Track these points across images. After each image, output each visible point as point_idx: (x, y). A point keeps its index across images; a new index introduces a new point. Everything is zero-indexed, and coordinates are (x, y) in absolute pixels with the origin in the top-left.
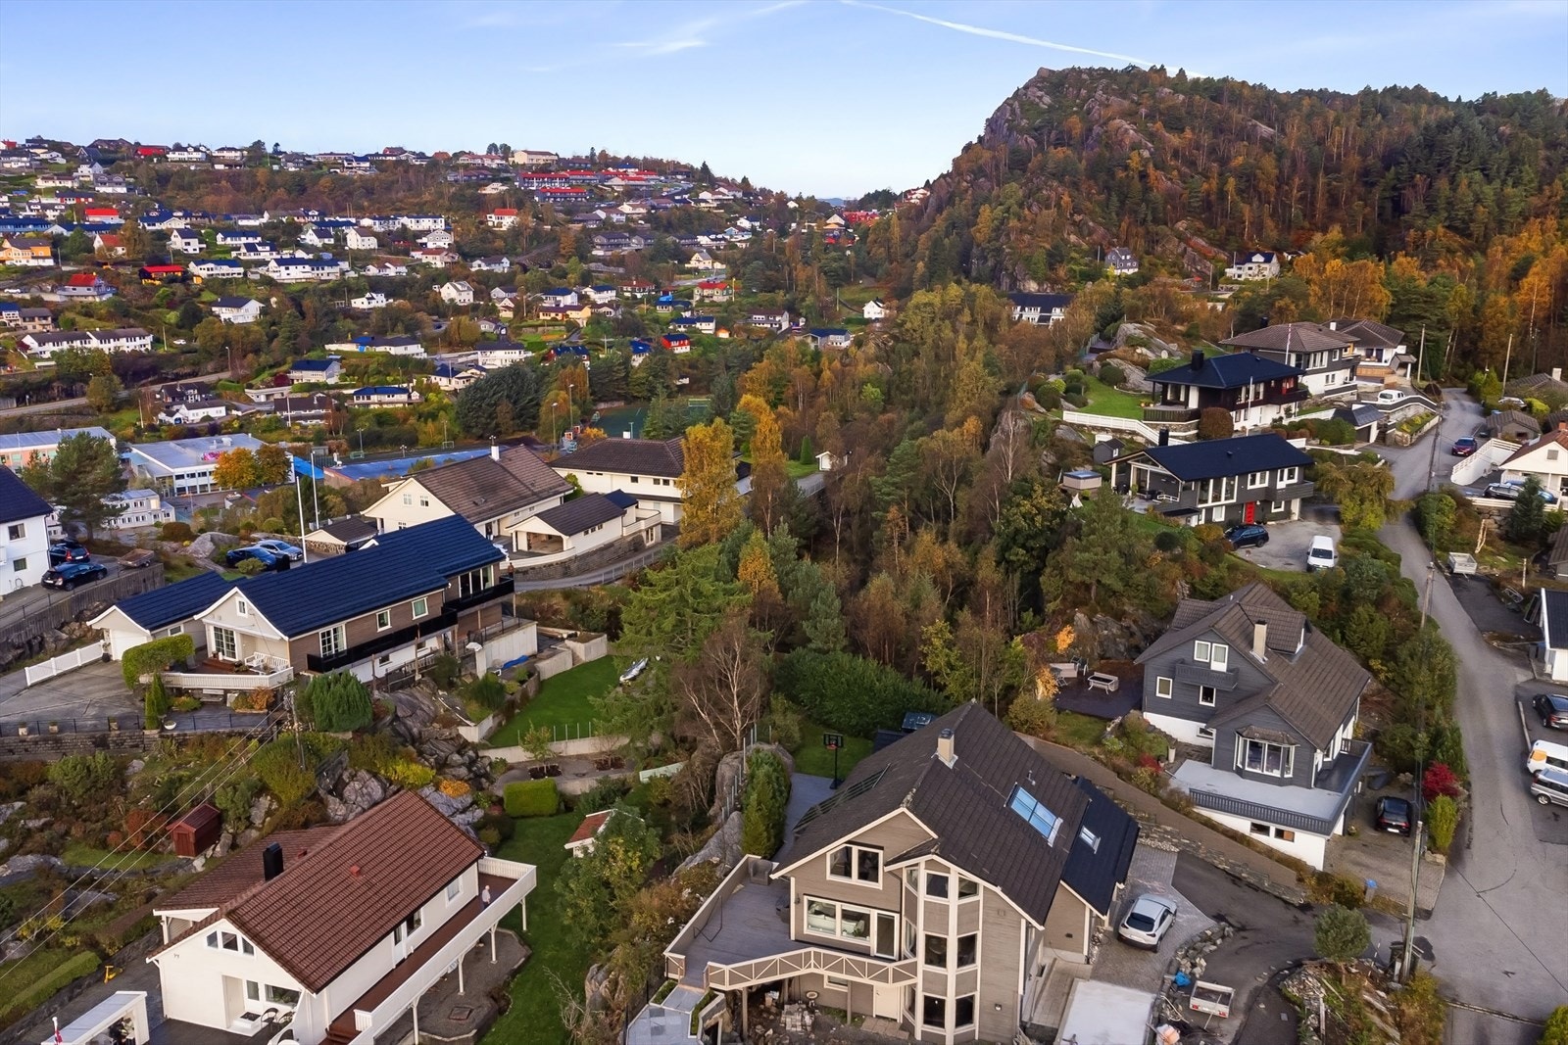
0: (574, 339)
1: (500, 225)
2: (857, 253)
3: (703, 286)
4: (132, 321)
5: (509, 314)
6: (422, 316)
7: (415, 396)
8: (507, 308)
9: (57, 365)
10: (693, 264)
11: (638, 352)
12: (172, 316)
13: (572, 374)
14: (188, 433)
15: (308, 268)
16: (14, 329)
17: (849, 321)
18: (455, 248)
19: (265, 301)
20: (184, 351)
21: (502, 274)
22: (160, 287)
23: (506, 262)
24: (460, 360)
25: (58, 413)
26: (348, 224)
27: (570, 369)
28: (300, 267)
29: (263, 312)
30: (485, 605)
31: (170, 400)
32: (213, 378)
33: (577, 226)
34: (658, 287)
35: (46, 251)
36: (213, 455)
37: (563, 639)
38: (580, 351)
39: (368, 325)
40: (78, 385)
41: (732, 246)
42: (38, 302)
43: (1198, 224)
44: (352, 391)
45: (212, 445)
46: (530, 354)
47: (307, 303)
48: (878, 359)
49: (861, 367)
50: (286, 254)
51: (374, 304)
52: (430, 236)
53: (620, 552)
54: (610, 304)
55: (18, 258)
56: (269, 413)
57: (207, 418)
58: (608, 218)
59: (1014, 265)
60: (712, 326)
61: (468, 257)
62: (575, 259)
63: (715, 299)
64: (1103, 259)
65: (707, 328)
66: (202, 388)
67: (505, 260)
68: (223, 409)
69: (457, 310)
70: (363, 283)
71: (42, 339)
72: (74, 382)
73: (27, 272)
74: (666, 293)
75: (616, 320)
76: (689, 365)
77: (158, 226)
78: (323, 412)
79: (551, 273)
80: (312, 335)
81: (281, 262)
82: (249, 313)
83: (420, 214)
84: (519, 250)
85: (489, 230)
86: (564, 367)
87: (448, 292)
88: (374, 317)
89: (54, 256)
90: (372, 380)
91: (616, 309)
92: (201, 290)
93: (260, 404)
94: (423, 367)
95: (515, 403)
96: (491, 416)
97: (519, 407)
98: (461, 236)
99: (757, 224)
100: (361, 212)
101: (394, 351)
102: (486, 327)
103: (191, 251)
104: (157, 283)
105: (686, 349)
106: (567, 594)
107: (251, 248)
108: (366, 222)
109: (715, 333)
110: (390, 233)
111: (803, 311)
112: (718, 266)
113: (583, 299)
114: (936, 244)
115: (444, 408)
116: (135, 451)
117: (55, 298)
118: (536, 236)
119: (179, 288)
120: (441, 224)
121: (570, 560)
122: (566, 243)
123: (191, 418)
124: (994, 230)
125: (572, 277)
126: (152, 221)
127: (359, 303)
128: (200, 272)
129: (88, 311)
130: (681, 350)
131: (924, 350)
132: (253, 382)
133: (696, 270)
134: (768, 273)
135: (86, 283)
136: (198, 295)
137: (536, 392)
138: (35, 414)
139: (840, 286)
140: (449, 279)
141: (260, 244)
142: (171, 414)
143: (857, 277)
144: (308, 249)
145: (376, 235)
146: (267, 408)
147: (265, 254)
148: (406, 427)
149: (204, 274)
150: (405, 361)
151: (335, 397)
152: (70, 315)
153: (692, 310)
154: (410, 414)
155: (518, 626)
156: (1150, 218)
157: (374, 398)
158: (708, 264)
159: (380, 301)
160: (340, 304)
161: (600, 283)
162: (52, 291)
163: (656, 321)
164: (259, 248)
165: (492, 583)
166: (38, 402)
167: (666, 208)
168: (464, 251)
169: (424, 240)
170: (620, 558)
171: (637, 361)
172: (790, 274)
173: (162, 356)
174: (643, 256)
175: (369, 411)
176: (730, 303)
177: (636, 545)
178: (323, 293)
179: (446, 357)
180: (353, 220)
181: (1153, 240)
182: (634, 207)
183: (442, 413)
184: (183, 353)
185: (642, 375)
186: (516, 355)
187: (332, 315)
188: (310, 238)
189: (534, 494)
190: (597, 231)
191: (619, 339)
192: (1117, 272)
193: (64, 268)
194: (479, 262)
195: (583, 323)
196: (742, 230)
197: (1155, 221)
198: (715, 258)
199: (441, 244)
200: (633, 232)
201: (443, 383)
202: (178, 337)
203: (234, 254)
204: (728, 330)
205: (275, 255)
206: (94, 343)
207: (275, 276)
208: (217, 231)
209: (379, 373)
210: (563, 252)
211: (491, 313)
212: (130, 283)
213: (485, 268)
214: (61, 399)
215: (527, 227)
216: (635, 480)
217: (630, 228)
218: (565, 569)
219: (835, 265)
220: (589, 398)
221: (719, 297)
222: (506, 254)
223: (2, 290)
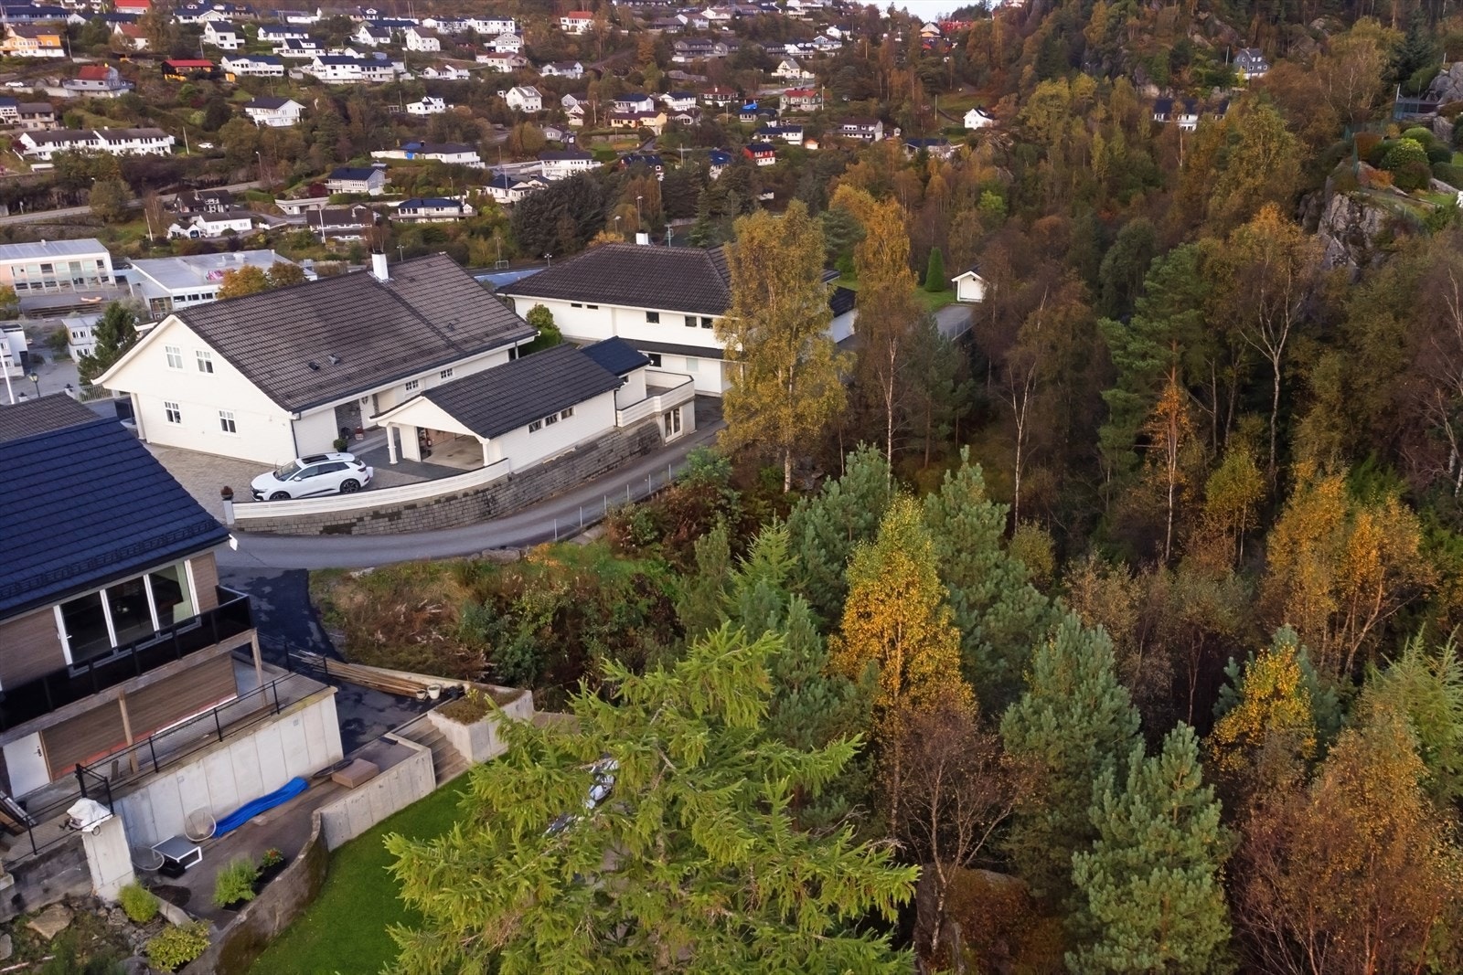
0: (648, 148)
1: (574, 29)
2: (956, 57)
3: (790, 94)
4: (151, 121)
5: (578, 122)
6: (484, 123)
7: (468, 209)
8: (577, 115)
9: (55, 168)
10: (780, 72)
11: (717, 164)
12: (198, 116)
13: (642, 185)
14: (203, 247)
15: (357, 68)
16: (12, 127)
17: (948, 131)
18: (526, 51)
19: (306, 102)
20: (209, 155)
21: (575, 80)
22: (184, 82)
23: (579, 68)
24: (522, 171)
25: (55, 222)
26: (410, 24)
27: (640, 179)
28: (349, 67)
29: (303, 114)
30: (144, 680)
31: (187, 210)
32: (242, 188)
33: (656, 32)
34: (742, 96)
35: (54, 40)
36: (220, 273)
37: (428, 704)
38: (652, 160)
39: (425, 133)
40: (82, 191)
41: (822, 55)
42: (41, 96)
43: (1337, 22)
44: (396, 204)
45: (221, 261)
46: (598, 164)
47: (353, 105)
48: (995, 162)
49: (977, 171)
50: (335, 52)
51: (431, 109)
52: (499, 40)
53: (611, 459)
54: (688, 112)
55: (23, 47)
56: (300, 226)
57: (229, 232)
58: (690, 23)
59: (1133, 68)
60: (799, 136)
61: (538, 62)
62: (653, 65)
63: (803, 107)
64: (1231, 60)
65: (794, 138)
66: (225, 198)
67: (578, 65)
68: (248, 221)
69: (521, 116)
70: (420, 85)
71: (40, 139)
72: (76, 187)
73: (33, 63)
74: (750, 102)
75: (694, 127)
76: (772, 179)
77: (194, 19)
78: (360, 226)
79: (628, 80)
80: (355, 141)
81: (325, 60)
82: (288, 114)
83: (488, 15)
84: (594, 56)
85: (562, 34)
86: (633, 178)
87: (514, 98)
88: (431, 124)
89: (64, 46)
90: (420, 191)
91: (694, 117)
92: (235, 89)
93: (293, 217)
94: (478, 178)
95: (578, 218)
96: (550, 233)
97: (582, 221)
98: (532, 40)
99: (848, 33)
100: (425, 12)
101: (446, 158)
102: (551, 134)
103: (227, 46)
104: (182, 78)
105: (770, 161)
106: (469, 574)
107: (294, 44)
108: (429, 23)
109: (803, 145)
110: (454, 35)
111: (899, 120)
112: (806, 75)
113: (660, 107)
114: (1046, 45)
115: (499, 223)
116: (135, 267)
117: (63, 93)
118: (613, 41)
119: (207, 86)
120: (511, 27)
121: (497, 485)
122: (645, 49)
123: (210, 231)
124: (1110, 30)
125: (649, 84)
126: (188, 14)
127: (415, 109)
128: (233, 68)
129: (99, 108)
130: (767, 161)
131: (1054, 151)
132: (286, 192)
133: (783, 78)
134: (860, 79)
135: (99, 77)
136: (231, 94)
137: (603, 205)
138: (27, 223)
139: (939, 94)
140: (515, 85)
141: (304, 40)
142: (186, 227)
143: (957, 85)
144: (358, 47)
145: (439, 37)
146: (299, 221)
147: (310, 51)
148: (456, 244)
149: (238, 71)
150: (458, 169)
151: (377, 210)
152: (78, 112)
153: (778, 119)
154: (461, 230)
155: (276, 708)
156: (1283, 15)
157: (422, 211)
158: (796, 73)
159: (438, 106)
160: (394, 108)
161: (679, 90)
162: (61, 86)
163: (740, 129)
164: (304, 45)
165: (192, 605)
166: (34, 210)
167: (752, 15)
168: (533, 57)
169: (493, 44)
170: (610, 471)
171: (716, 172)
172: (884, 80)
173: (182, 161)
174: (726, 64)
175: (415, 226)
176: (818, 112)
177: (645, 442)
178: (374, 96)
179: (507, 167)
180: (416, 21)
181: (1285, 41)
182: (718, 13)
183: (497, 229)
184: (208, 157)
185: (721, 187)
186: (583, 166)
187: (383, 120)
188: (364, 36)
189: (451, 345)
190: (678, 37)
191: (699, 148)
192: (1247, 76)
193: (76, 60)
194: (549, 67)
195: (658, 131)
196: (832, 39)
197: (1289, 19)
198: (803, 67)
199: (510, 48)
200: (717, 39)
201: (499, 195)
202: (204, 140)
203: (275, 50)
204: (817, 141)
205: (322, 53)
206: (103, 144)
207: (320, 76)
208: (258, 25)
209: (429, 183)
210: (641, 58)
211: (559, 120)
212: (150, 77)
213: (555, 73)
214: (63, 207)
215: (602, 31)
216: (653, 318)
217: (713, 35)
218: (486, 503)
219: (933, 70)
220: (662, 213)
221: (807, 106)
222: (580, 60)
223: (3, 84)
